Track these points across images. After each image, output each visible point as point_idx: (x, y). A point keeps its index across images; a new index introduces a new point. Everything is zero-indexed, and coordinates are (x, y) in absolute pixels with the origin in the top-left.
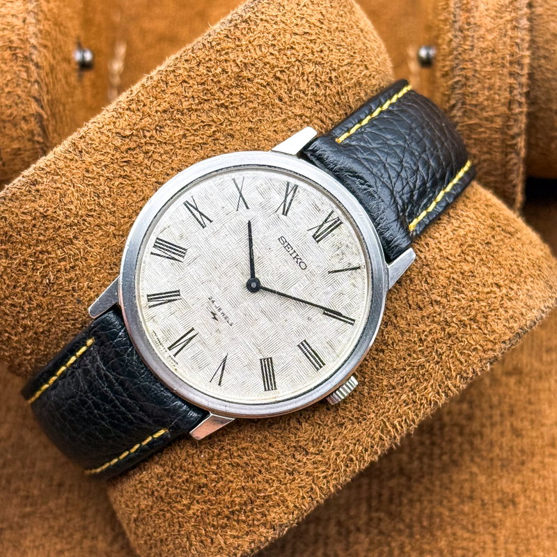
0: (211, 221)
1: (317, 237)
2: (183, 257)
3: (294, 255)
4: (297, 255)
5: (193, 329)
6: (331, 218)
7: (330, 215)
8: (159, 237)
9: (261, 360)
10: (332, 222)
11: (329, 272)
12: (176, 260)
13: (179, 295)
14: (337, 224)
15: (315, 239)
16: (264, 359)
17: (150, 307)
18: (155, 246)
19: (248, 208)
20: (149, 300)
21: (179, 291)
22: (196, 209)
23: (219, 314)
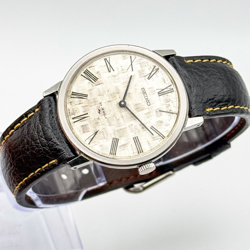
0: (114, 71)
1: (160, 94)
2: (95, 81)
3: (146, 98)
4: (148, 98)
5: (87, 114)
6: (169, 88)
7: (169, 86)
8: (87, 69)
9: (113, 138)
10: (169, 90)
11: (160, 111)
12: (92, 81)
13: (87, 97)
14: (171, 91)
15: (159, 94)
16: (115, 138)
17: (71, 97)
18: (84, 72)
19: (132, 70)
20: (72, 94)
21: (87, 95)
22: (109, 63)
23: (102, 111)
